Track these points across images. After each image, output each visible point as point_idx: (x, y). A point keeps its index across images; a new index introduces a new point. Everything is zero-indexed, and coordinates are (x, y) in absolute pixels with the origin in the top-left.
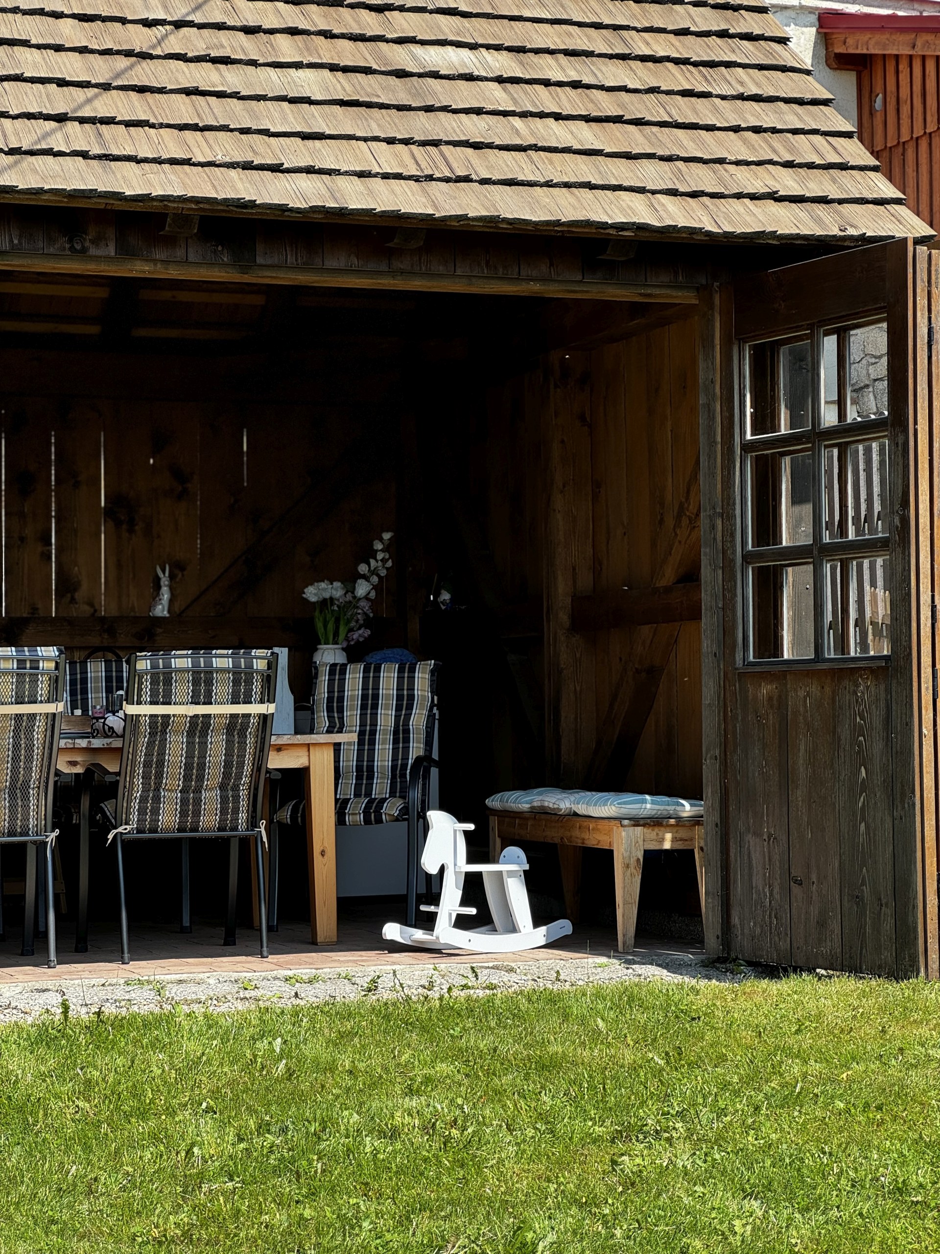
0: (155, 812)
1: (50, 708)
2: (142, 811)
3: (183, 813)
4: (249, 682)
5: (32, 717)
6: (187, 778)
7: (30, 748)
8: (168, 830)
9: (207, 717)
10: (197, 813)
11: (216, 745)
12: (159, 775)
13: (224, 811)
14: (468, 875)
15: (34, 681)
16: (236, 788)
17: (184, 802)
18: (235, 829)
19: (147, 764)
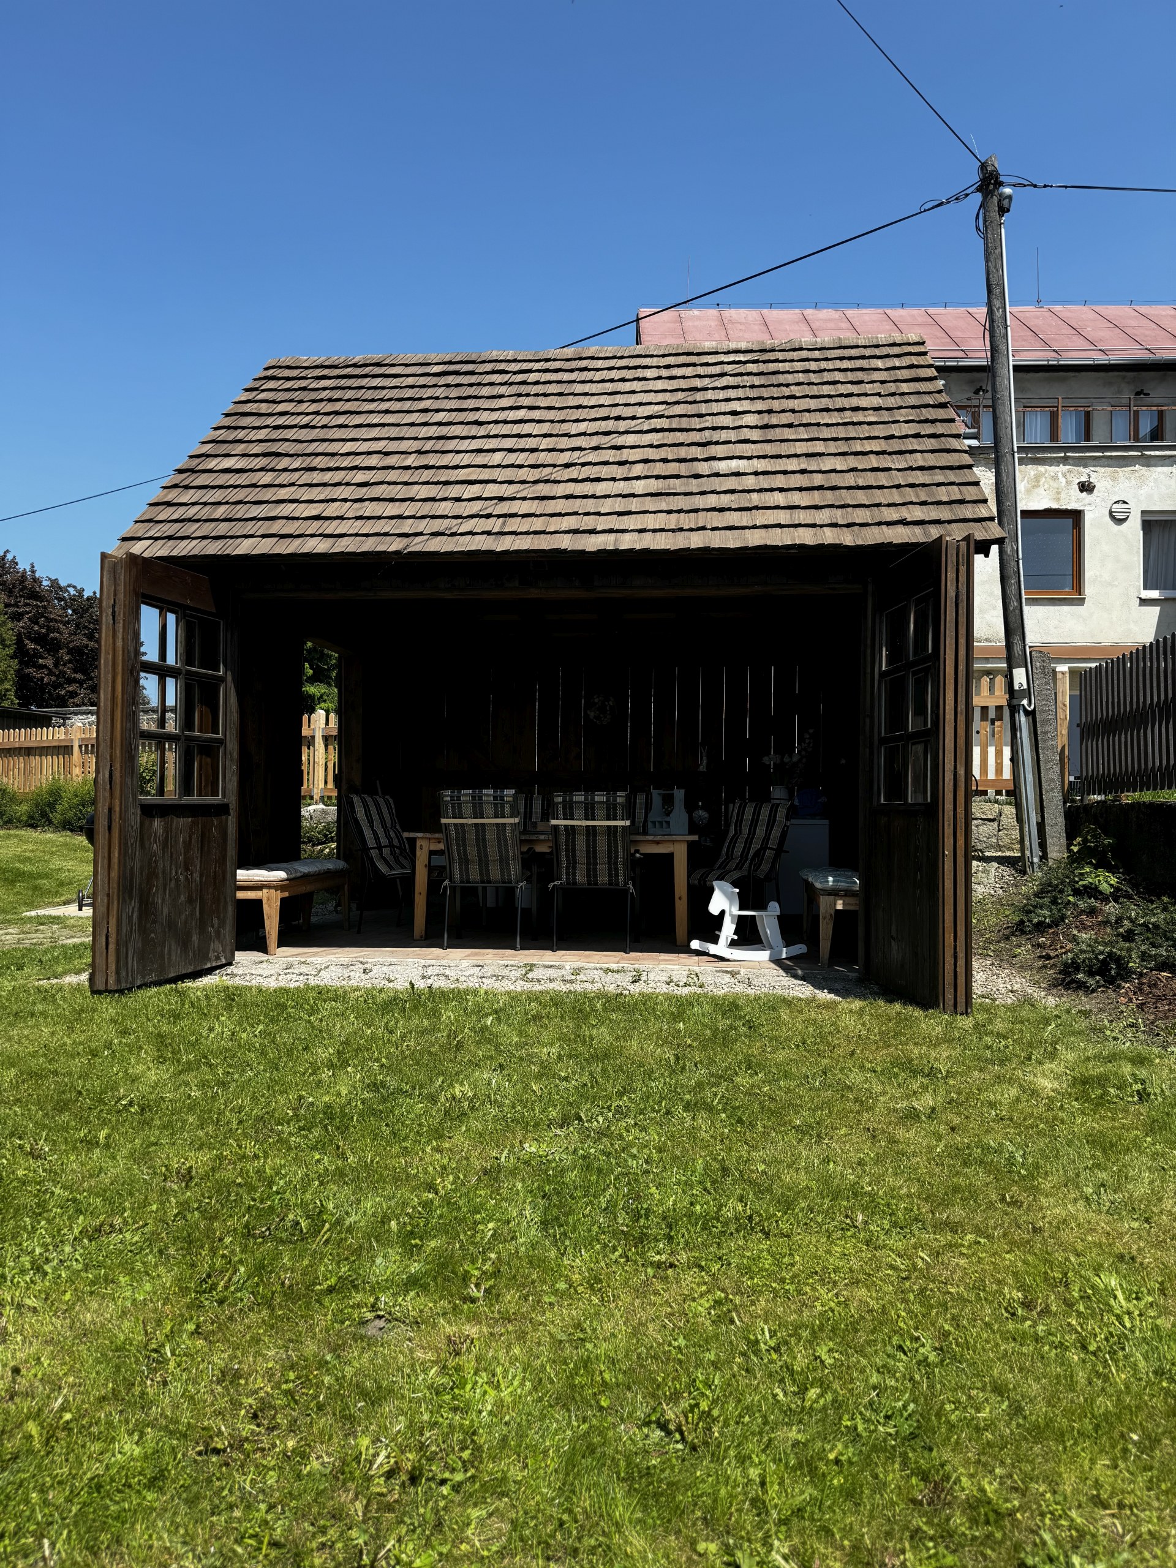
0: (574, 875)
1: (512, 821)
2: (568, 874)
3: (588, 876)
4: (615, 809)
5: (504, 825)
6: (588, 858)
7: (506, 840)
8: (582, 884)
9: (594, 827)
10: (595, 876)
11: (602, 844)
12: (574, 856)
13: (610, 875)
14: (740, 916)
15: (503, 807)
16: (616, 863)
17: (588, 870)
18: (618, 884)
19: (567, 850)
